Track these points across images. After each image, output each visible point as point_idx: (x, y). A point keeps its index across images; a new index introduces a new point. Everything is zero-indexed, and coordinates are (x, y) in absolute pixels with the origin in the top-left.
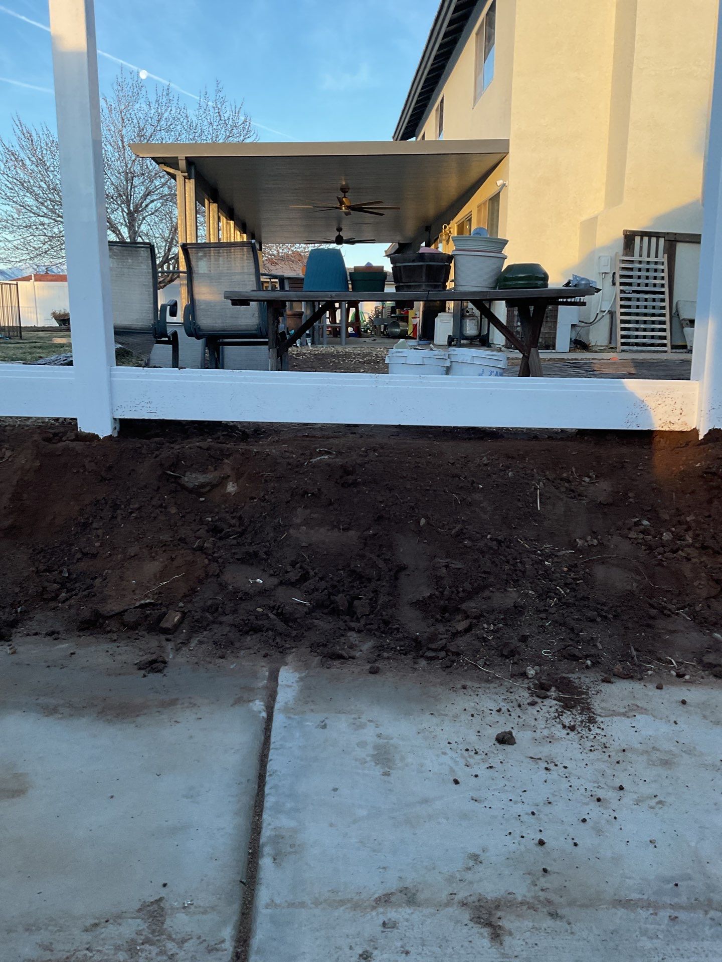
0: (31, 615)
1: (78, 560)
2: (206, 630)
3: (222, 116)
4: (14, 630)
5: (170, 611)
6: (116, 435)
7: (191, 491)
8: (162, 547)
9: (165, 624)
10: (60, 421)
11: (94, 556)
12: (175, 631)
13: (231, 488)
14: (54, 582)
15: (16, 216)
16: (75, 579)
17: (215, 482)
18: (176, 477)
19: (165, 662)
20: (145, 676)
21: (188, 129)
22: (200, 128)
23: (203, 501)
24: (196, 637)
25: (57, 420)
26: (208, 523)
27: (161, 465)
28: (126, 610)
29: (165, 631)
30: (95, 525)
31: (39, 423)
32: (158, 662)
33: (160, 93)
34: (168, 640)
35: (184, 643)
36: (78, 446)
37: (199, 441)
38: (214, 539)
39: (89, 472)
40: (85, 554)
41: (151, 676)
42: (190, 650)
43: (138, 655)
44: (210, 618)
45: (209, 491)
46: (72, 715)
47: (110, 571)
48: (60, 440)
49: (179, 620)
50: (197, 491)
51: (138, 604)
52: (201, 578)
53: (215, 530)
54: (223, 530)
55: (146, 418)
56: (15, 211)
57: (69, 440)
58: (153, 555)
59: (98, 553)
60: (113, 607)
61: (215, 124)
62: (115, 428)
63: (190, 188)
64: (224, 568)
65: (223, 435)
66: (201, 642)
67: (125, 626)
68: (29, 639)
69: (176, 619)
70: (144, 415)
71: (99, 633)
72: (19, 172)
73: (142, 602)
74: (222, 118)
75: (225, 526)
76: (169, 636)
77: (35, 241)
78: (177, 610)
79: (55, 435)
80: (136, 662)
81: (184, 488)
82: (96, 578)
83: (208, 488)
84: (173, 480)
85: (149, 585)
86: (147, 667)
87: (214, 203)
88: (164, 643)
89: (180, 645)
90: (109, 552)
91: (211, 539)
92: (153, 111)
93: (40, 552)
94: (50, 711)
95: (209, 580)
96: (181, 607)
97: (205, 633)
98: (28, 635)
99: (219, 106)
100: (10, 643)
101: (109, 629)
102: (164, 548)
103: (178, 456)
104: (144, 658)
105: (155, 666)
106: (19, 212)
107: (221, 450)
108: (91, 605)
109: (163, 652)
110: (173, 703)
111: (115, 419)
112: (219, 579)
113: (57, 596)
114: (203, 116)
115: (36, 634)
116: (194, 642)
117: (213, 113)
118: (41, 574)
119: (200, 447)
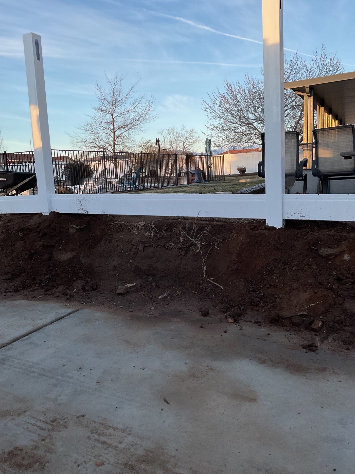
0: (247, 312)
1: (268, 288)
2: (336, 333)
3: (325, 62)
4: (240, 318)
5: (316, 320)
6: (284, 227)
7: (324, 257)
8: (309, 286)
9: (313, 326)
10: (255, 220)
11: (275, 287)
12: (320, 331)
13: (346, 257)
14: (257, 298)
15: (224, 125)
16: (266, 297)
17: (337, 254)
18: (316, 250)
19: (316, 347)
20: (306, 352)
21: (306, 72)
22: (312, 70)
23: (330, 263)
24: (331, 336)
25: (254, 219)
26: (334, 275)
27: (308, 243)
28: (293, 316)
29: (314, 330)
30: (275, 272)
31: (246, 221)
32: (313, 346)
33: (292, 56)
34: (316, 335)
35: (325, 338)
36: (266, 232)
37: (327, 231)
38: (338, 284)
39: (272, 245)
40: (271, 286)
41: (309, 352)
42: (329, 343)
43: (301, 340)
44: (338, 327)
45: (334, 257)
46: (273, 366)
47: (283, 295)
48: (258, 230)
49: (321, 325)
50: (327, 258)
51: (299, 314)
52: (332, 304)
53: (339, 280)
54: (343, 280)
55: (300, 219)
56: (223, 123)
57: (262, 230)
58: (305, 289)
59: (277, 285)
60: (286, 313)
61: (321, 67)
62: (284, 224)
63: (311, 101)
64: (345, 300)
65: (340, 228)
66: (334, 339)
67: (293, 324)
68: (247, 323)
69: (320, 324)
70: (298, 218)
71: (280, 326)
72: (226, 105)
73: (301, 313)
74: (325, 63)
75: (344, 278)
76: (317, 333)
77: (231, 135)
78: (319, 320)
79: (255, 227)
80: (301, 344)
81: (320, 255)
82: (276, 298)
83: (333, 256)
84: (314, 251)
85: (303, 305)
86: (307, 348)
87: (322, 107)
88: (314, 337)
89: (323, 339)
90: (282, 286)
91: (337, 284)
92: (289, 66)
93: (249, 282)
94: (263, 362)
95: (336, 306)
96: (321, 319)
97: (336, 334)
98: (246, 321)
99: (323, 57)
100: (239, 324)
101: (285, 324)
102: (310, 286)
103: (317, 239)
104: (305, 342)
105: (311, 348)
106: (225, 123)
107: (341, 237)
108: (276, 311)
109: (314, 341)
110: (324, 370)
111: (284, 220)
112: (342, 306)
113: (258, 304)
114: (314, 64)
115: (250, 322)
116: (330, 339)
117: (320, 61)
118: (251, 293)
119: (329, 235)
